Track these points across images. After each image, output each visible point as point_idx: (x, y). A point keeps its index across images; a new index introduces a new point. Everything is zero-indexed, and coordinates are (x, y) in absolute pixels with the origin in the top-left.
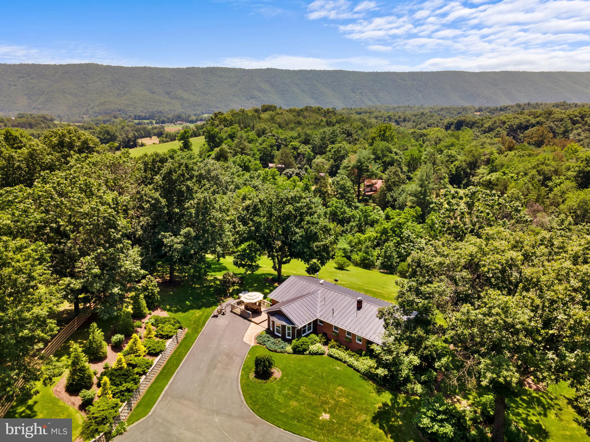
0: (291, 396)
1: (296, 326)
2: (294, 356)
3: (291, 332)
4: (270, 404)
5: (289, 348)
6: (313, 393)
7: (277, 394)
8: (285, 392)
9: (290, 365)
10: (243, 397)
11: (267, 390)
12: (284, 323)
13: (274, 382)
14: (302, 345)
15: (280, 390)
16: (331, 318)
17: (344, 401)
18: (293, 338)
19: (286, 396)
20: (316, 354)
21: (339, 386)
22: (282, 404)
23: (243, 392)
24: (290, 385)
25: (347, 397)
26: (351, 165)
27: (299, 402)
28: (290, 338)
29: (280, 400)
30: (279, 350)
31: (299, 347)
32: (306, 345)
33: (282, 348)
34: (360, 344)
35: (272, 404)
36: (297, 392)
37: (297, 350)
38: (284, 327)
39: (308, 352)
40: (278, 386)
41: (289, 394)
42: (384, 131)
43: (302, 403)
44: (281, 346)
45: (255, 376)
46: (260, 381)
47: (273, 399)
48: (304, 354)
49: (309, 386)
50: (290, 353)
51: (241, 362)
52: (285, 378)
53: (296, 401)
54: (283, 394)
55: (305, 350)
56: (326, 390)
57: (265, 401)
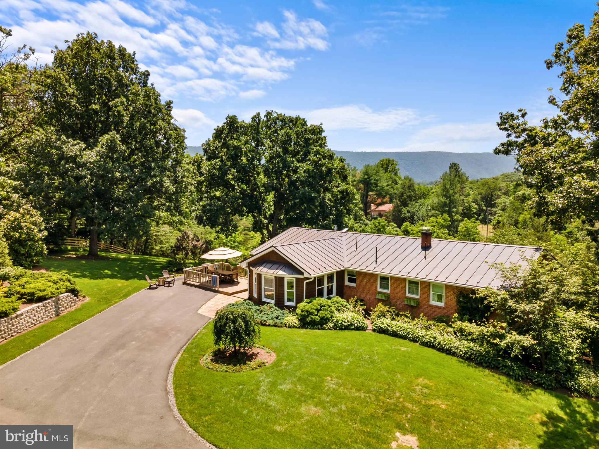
0: (302, 395)
1: (306, 275)
2: (303, 331)
3: (294, 290)
4: (245, 412)
5: (292, 319)
6: (359, 390)
7: (264, 391)
8: (286, 387)
9: (296, 343)
10: (172, 400)
11: (239, 384)
12: (281, 273)
13: (258, 370)
14: (318, 310)
15: (273, 385)
16: (374, 265)
17: (443, 406)
18: (299, 300)
19: (288, 395)
20: (349, 328)
21: (418, 377)
22: (279, 411)
23: (175, 388)
24: (298, 374)
25: (447, 397)
26: (356, 179)
27: (324, 408)
28: (293, 304)
29: (273, 403)
30: (271, 322)
31: (312, 314)
32: (326, 310)
33: (277, 318)
34: (440, 308)
35: (251, 412)
36: (317, 388)
37: (308, 320)
38: (279, 281)
39: (331, 325)
40: (268, 376)
41: (296, 392)
42: (387, 164)
43: (335, 410)
44: (275, 315)
45: (212, 360)
46: (224, 367)
47: (254, 402)
48: (323, 329)
49: (344, 378)
50: (294, 327)
51: (186, 339)
52: (284, 363)
53: (316, 405)
54: (281, 392)
55: (324, 321)
56: (388, 384)
57: (232, 405)
